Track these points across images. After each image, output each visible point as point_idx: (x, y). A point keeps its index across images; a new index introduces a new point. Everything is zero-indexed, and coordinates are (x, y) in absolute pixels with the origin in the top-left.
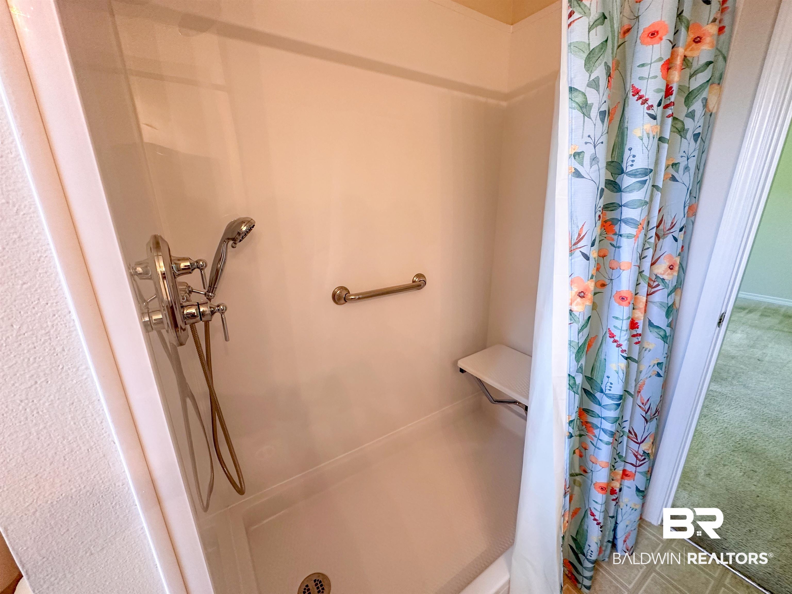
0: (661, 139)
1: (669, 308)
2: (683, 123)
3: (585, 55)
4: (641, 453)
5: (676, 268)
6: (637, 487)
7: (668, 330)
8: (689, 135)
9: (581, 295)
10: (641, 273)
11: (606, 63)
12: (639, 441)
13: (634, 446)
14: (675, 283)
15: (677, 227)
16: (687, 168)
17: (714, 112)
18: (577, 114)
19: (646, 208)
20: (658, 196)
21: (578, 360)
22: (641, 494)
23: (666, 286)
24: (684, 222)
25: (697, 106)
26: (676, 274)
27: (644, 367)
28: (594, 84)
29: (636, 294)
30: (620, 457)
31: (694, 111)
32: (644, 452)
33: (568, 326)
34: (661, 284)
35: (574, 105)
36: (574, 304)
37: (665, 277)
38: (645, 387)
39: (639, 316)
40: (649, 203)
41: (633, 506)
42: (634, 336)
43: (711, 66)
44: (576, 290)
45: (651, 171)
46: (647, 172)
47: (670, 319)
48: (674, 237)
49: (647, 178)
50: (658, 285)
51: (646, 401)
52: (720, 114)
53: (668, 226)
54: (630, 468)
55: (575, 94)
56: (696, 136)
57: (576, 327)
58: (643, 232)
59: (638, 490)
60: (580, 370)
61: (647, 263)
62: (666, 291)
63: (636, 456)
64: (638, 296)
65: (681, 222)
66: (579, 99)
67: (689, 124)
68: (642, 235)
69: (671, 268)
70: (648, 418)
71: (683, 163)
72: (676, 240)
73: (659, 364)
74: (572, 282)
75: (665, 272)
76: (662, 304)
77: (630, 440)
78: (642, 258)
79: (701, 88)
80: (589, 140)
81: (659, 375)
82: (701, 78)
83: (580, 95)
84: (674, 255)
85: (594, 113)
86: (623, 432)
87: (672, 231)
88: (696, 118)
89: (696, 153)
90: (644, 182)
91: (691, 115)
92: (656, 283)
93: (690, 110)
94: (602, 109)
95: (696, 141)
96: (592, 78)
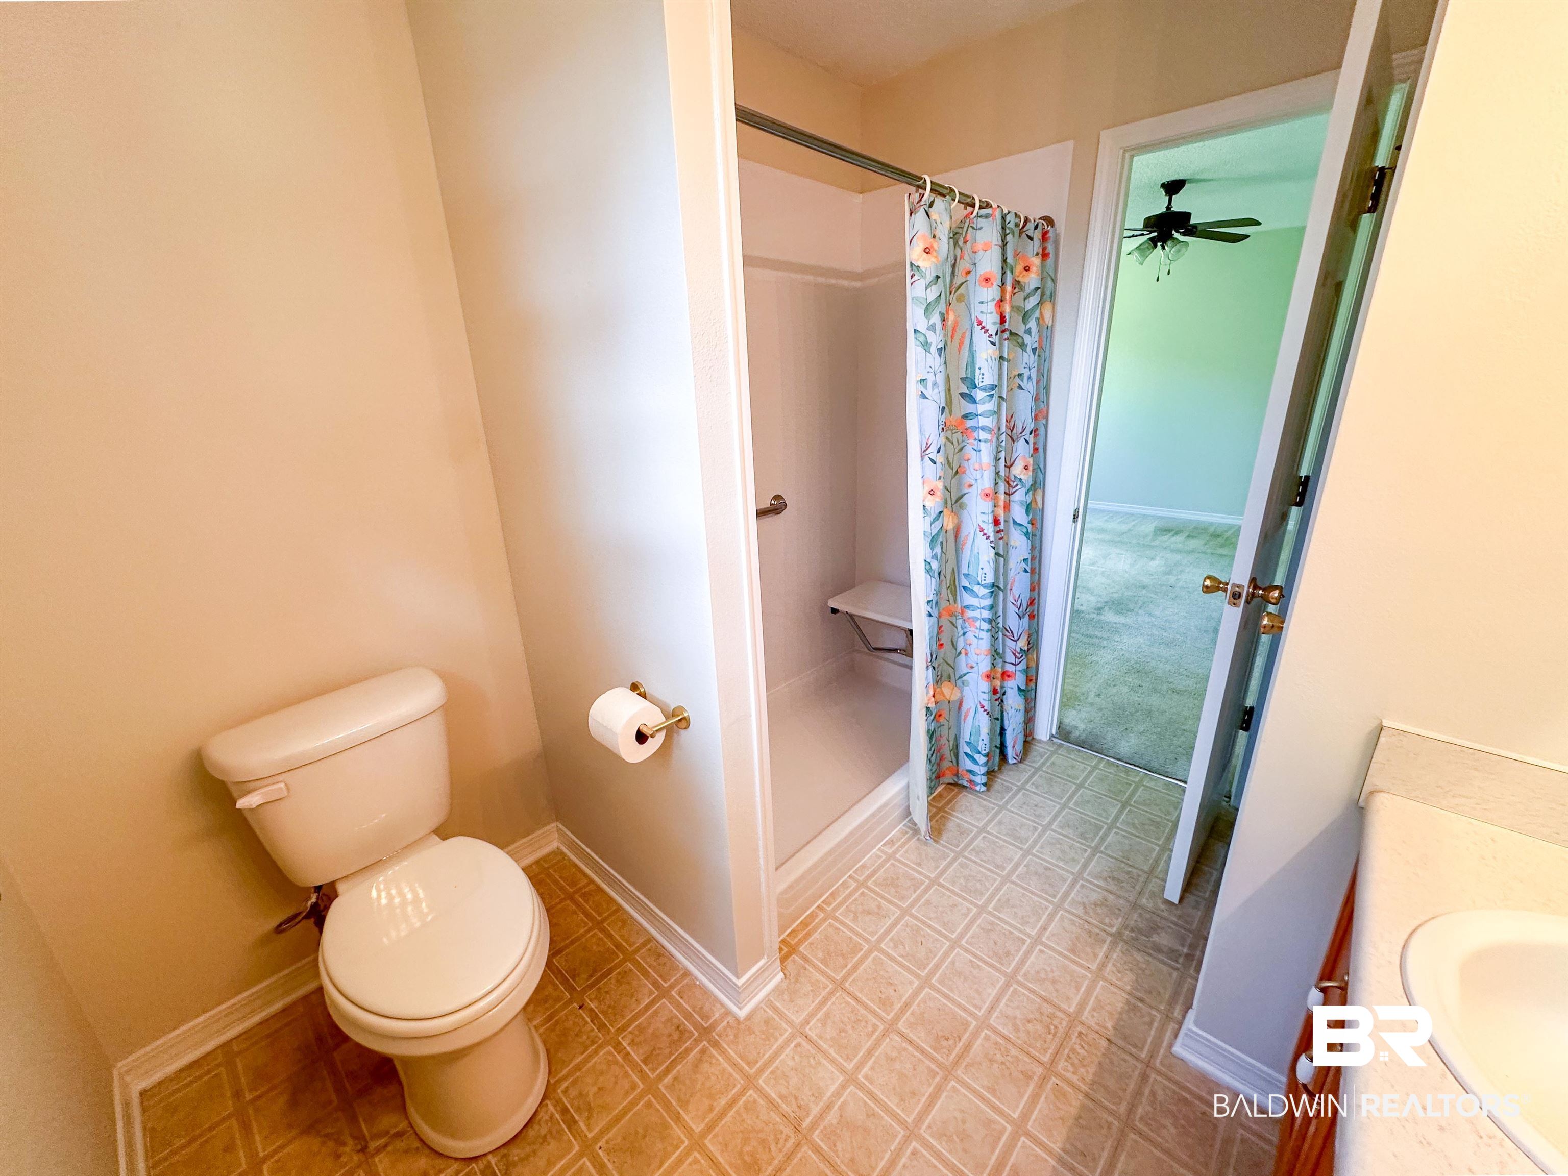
0: (1001, 358)
1: (1028, 505)
2: (1023, 338)
3: (924, 307)
4: (1018, 650)
5: (1031, 468)
6: (1018, 687)
7: (1029, 526)
8: (1029, 349)
9: (931, 493)
10: (997, 473)
11: (940, 312)
12: (1016, 638)
13: (1009, 643)
14: (1031, 483)
15: (1027, 431)
16: (1029, 378)
17: (1050, 325)
18: (920, 349)
19: (995, 416)
20: (1004, 405)
21: (932, 549)
22: (1023, 693)
23: (1023, 486)
24: (1032, 426)
25: (1032, 324)
26: (1031, 474)
27: (1012, 564)
28: (932, 328)
29: (996, 493)
30: (998, 654)
31: (1030, 328)
32: (1021, 649)
33: (922, 519)
34: (1019, 483)
35: (918, 343)
36: (926, 500)
37: (1022, 477)
38: (1016, 584)
39: (1001, 513)
40: (997, 413)
41: (1017, 708)
42: (998, 532)
43: (1039, 291)
44: (927, 489)
45: (996, 386)
46: (993, 387)
47: (1030, 517)
48: (1026, 440)
49: (994, 392)
50: (1017, 485)
51: (1017, 596)
52: (1058, 328)
53: (1020, 430)
54: (1010, 668)
55: (918, 335)
56: (1034, 350)
57: (929, 519)
58: (995, 436)
59: (1019, 689)
60: (935, 557)
61: (1002, 463)
62: (1024, 490)
63: (1014, 654)
64: (997, 494)
65: (1031, 426)
66: (922, 339)
67: (1027, 339)
68: (995, 440)
69: (1026, 468)
70: (1021, 614)
71: (1026, 373)
72: (1027, 442)
73: (1025, 560)
74: (924, 483)
75: (1021, 472)
76: (1021, 503)
77: (1007, 639)
78: (997, 460)
79: (1033, 309)
80: (930, 370)
81: (1026, 571)
82: (1033, 301)
83: (923, 336)
84: (1027, 456)
85: (933, 349)
86: (998, 628)
87: (1023, 434)
88: (1033, 334)
89: (1036, 365)
90: (992, 396)
91: (1028, 332)
92: (1015, 483)
93: (1027, 328)
94: (939, 347)
95: (1034, 354)
96: (930, 323)
